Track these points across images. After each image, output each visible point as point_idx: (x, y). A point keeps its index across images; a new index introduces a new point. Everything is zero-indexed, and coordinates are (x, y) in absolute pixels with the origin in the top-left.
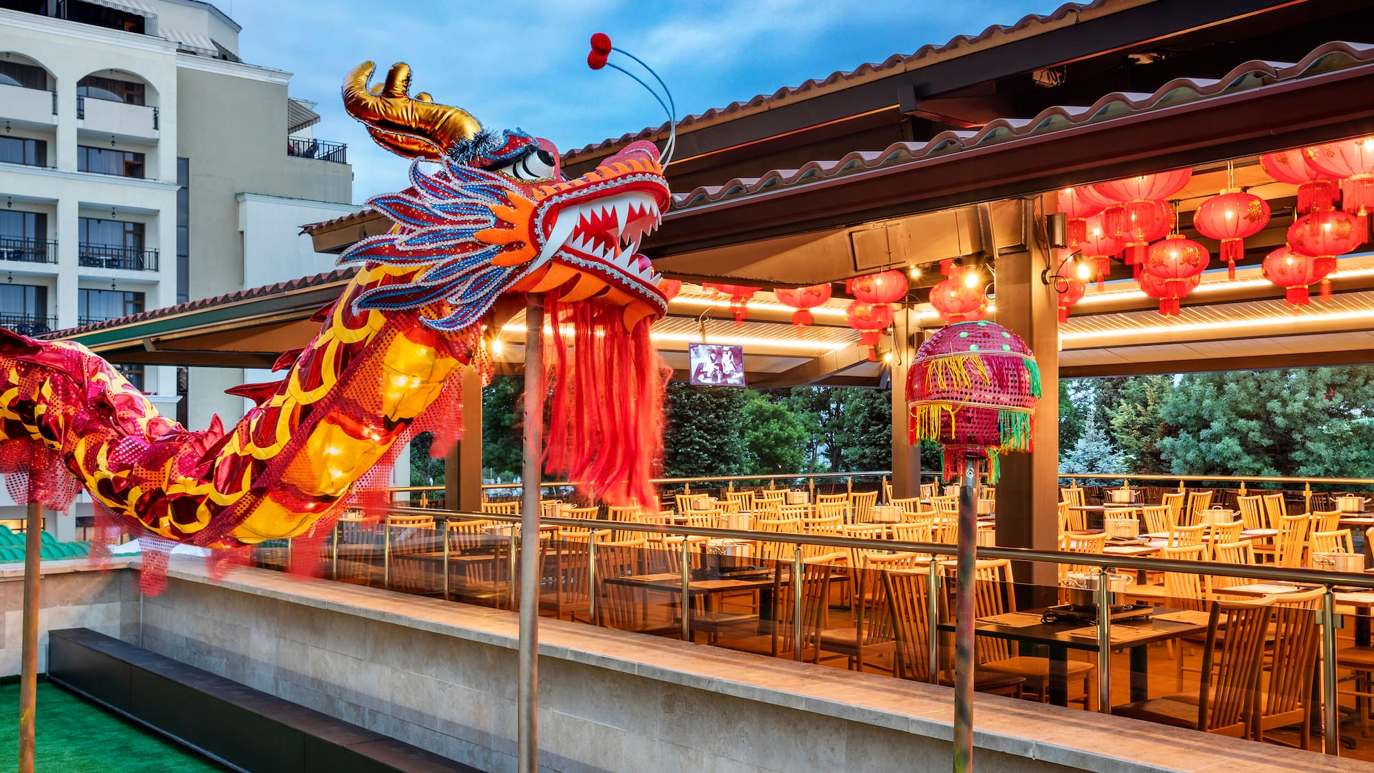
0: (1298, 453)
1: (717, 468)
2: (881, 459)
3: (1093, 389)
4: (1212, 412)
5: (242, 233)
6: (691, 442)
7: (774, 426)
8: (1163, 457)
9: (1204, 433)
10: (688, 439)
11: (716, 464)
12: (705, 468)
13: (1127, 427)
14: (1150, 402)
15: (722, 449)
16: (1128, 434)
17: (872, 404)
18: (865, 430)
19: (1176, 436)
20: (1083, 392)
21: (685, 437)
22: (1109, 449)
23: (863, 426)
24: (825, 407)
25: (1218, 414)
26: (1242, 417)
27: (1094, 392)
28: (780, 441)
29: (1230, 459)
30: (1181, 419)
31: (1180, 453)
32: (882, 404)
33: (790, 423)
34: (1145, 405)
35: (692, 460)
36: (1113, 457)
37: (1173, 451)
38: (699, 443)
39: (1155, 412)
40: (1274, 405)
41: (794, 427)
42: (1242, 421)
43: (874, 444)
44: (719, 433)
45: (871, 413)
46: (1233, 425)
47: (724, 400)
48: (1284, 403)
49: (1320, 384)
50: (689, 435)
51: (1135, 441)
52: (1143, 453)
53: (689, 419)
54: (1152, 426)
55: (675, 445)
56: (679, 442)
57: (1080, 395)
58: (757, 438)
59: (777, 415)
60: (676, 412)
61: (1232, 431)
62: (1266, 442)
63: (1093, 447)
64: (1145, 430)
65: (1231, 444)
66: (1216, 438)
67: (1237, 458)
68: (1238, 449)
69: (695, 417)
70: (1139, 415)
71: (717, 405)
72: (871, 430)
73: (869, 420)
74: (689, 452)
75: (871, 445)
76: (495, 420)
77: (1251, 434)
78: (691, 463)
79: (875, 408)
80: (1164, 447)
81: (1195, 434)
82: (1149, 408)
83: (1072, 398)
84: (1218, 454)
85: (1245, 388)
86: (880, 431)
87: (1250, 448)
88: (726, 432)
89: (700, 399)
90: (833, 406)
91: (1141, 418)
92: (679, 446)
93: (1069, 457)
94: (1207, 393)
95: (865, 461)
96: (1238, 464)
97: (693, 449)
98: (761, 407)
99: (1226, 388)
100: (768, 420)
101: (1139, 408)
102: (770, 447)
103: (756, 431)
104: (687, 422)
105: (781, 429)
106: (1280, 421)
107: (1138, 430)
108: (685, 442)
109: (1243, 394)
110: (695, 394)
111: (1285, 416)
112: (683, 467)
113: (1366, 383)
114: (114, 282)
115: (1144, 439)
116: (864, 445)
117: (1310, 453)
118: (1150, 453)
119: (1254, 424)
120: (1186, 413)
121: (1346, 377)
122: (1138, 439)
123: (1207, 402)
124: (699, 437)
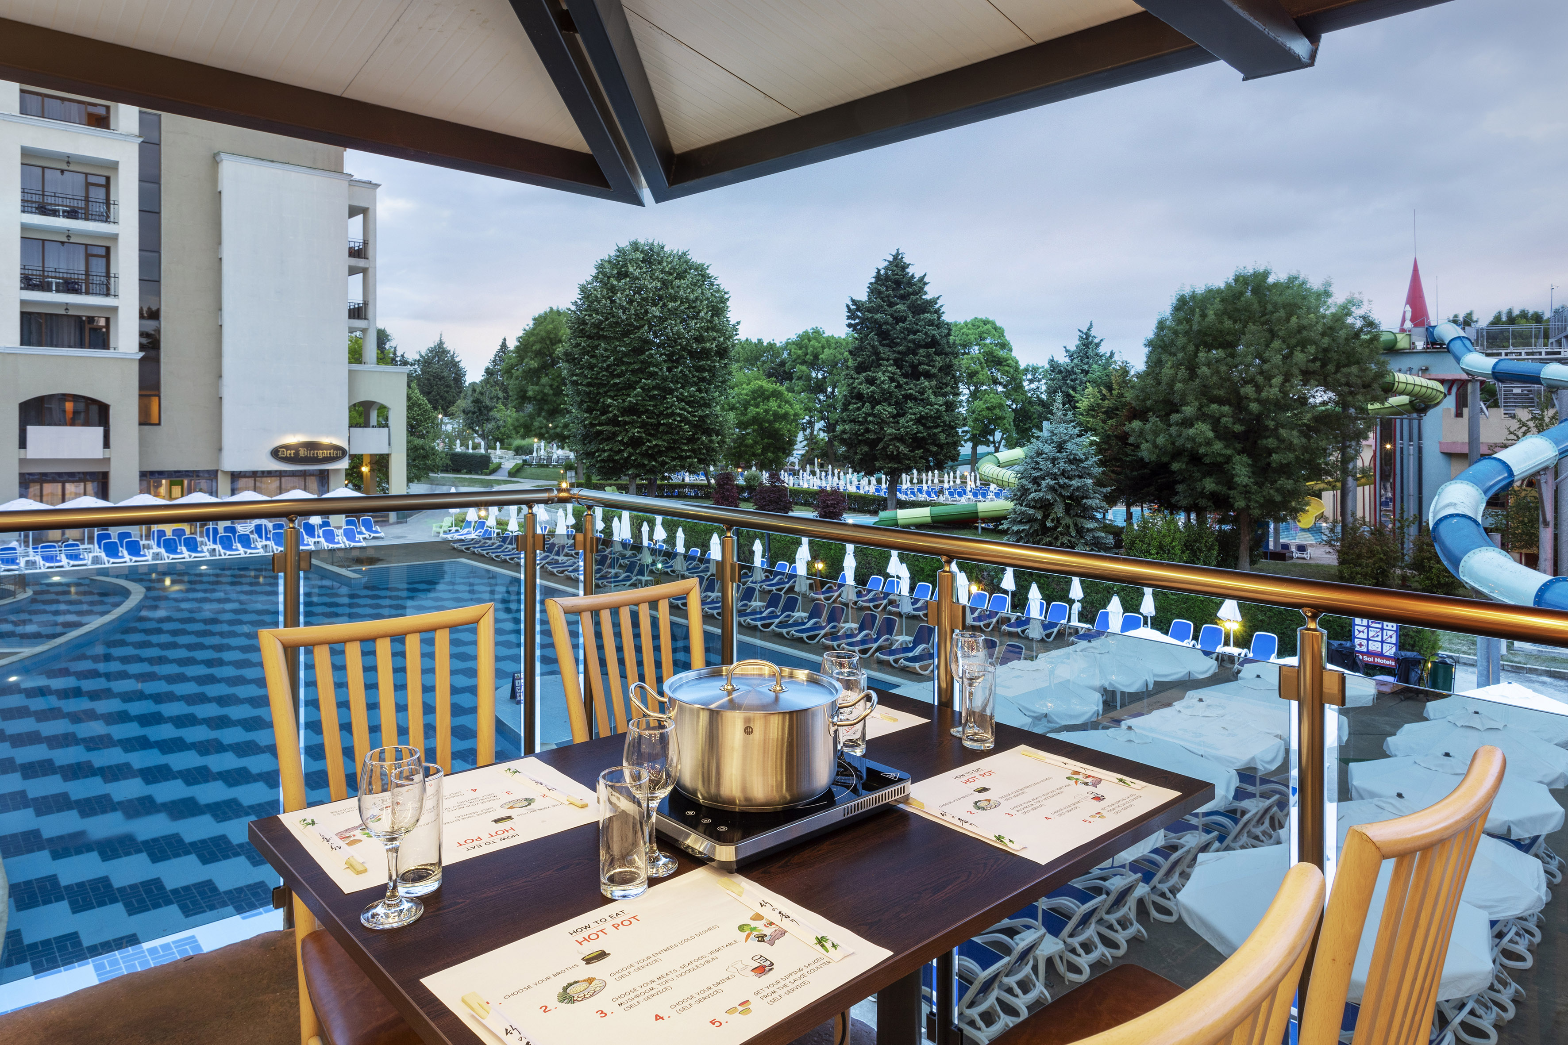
0: (1270, 440)
1: (699, 439)
2: (860, 435)
3: (1044, 381)
4: (1184, 395)
5: (220, 192)
6: (673, 414)
7: (773, 404)
8: (1131, 440)
9: (1175, 417)
10: (670, 411)
11: (699, 436)
12: (687, 439)
13: (1093, 410)
14: (1115, 386)
15: (704, 421)
16: (1093, 417)
17: (853, 383)
18: (845, 408)
19: (1146, 420)
20: (1036, 383)
21: (667, 408)
22: (1076, 431)
23: (844, 404)
24: (823, 391)
25: (1190, 398)
26: (1214, 403)
27: (1046, 383)
28: (778, 417)
29: (1200, 445)
30: (1149, 403)
31: (1150, 437)
32: (861, 384)
33: (787, 402)
34: (1110, 389)
35: (674, 431)
36: (1081, 439)
37: (1141, 433)
38: (680, 415)
39: (1121, 395)
40: (1249, 390)
41: (791, 405)
42: (1214, 406)
43: (853, 421)
44: (701, 406)
45: (851, 392)
46: (1205, 410)
47: (706, 374)
48: (1259, 389)
49: (1296, 371)
50: (671, 407)
51: (1101, 424)
52: (1109, 436)
53: (671, 392)
54: (1117, 409)
55: (658, 416)
56: (661, 413)
57: (1033, 386)
58: (758, 413)
59: (776, 394)
60: (657, 384)
61: (1202, 416)
62: (1238, 428)
63: (1061, 428)
64: (1110, 413)
65: (1203, 429)
66: (1188, 423)
67: (1209, 443)
68: (1211, 434)
69: (677, 390)
70: (1104, 398)
71: (699, 378)
72: (851, 407)
73: (849, 399)
74: (671, 424)
75: (851, 421)
76: (522, 391)
77: (1224, 420)
78: (673, 434)
79: (855, 388)
80: (1133, 430)
81: (1165, 418)
82: (1114, 392)
83: (1027, 388)
84: (1188, 438)
85: (1217, 372)
86: (859, 409)
87: (1222, 434)
88: (708, 406)
89: (681, 371)
90: (829, 390)
91: (1106, 402)
92: (662, 417)
93: (1038, 438)
94: (1179, 377)
95: (845, 436)
96: (1209, 450)
97: (675, 420)
98: (762, 387)
99: (1199, 372)
100: (768, 398)
101: (1104, 391)
102: (769, 422)
103: (757, 407)
104: (669, 394)
105: (779, 407)
106: (1254, 407)
107: (1104, 413)
108: (667, 414)
109: (1215, 378)
110: (677, 368)
111: (1258, 400)
112: (665, 437)
113: (1337, 371)
114: (69, 233)
115: (1110, 422)
116: (845, 421)
117: (1282, 440)
118: (1116, 436)
119: (1226, 409)
120: (1155, 397)
121: (1318, 364)
122: (1104, 422)
123: (1179, 386)
124: (681, 409)
